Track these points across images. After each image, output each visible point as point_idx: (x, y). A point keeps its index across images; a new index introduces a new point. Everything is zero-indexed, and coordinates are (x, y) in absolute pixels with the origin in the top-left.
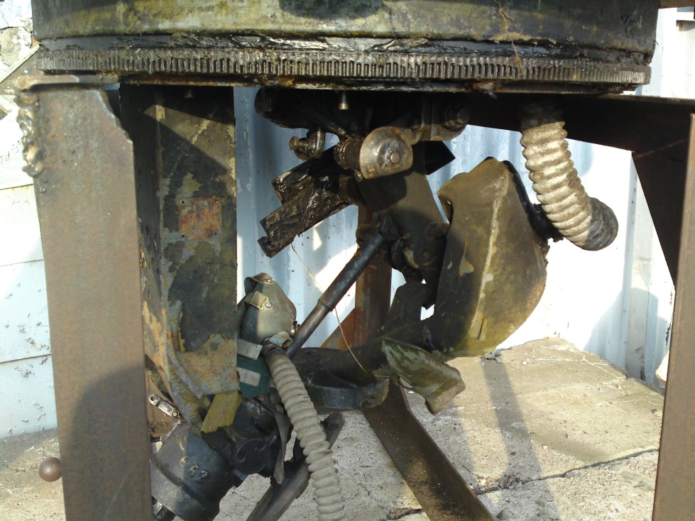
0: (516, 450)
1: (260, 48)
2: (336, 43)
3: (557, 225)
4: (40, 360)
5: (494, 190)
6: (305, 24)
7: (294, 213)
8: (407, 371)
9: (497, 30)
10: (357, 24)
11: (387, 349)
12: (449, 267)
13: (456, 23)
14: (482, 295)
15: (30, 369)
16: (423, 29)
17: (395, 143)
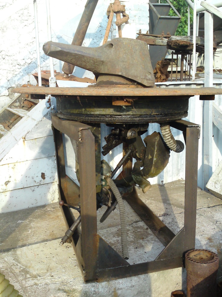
0: (168, 208)
1: (110, 118)
2: (123, 116)
3: (169, 147)
4: (37, 186)
5: (156, 139)
6: (118, 113)
7: (110, 145)
8: (137, 181)
9: (152, 113)
10: (128, 113)
11: (133, 176)
12: (147, 157)
13: (145, 112)
14: (154, 163)
15: (34, 189)
16: (139, 114)
17: (134, 132)
